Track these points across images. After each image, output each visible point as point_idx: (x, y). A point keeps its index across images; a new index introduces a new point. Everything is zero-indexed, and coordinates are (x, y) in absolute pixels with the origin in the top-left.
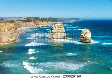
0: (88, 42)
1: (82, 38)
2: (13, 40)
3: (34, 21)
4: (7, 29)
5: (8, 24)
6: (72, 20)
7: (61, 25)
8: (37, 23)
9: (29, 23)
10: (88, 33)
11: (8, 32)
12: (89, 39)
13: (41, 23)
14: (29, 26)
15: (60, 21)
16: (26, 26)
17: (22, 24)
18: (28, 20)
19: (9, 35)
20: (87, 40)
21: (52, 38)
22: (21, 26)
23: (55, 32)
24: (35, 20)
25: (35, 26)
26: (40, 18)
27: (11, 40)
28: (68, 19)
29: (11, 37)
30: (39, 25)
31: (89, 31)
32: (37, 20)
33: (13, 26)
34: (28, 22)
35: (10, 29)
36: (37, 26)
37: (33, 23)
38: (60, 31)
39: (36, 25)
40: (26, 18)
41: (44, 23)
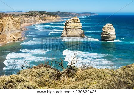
0: (112, 40)
1: (105, 35)
2: (19, 38)
3: (40, 16)
4: (12, 24)
5: (13, 18)
6: (84, 15)
7: (78, 19)
8: (43, 18)
9: (33, 18)
10: (112, 28)
11: (13, 28)
12: (113, 36)
13: (48, 18)
14: (34, 22)
15: (70, 15)
16: (30, 22)
17: (26, 19)
18: (32, 14)
19: (15, 32)
20: (111, 37)
21: (67, 36)
22: (25, 22)
23: (70, 29)
24: (40, 14)
25: (41, 21)
26: (46, 12)
27: (16, 38)
28: (79, 13)
29: (16, 34)
30: (45, 20)
31: (112, 27)
32: (43, 15)
33: (18, 20)
34: (33, 16)
35: (15, 24)
36: (44, 22)
37: (39, 17)
38: (76, 27)
39: (43, 20)
40: (29, 12)
41: (51, 17)
